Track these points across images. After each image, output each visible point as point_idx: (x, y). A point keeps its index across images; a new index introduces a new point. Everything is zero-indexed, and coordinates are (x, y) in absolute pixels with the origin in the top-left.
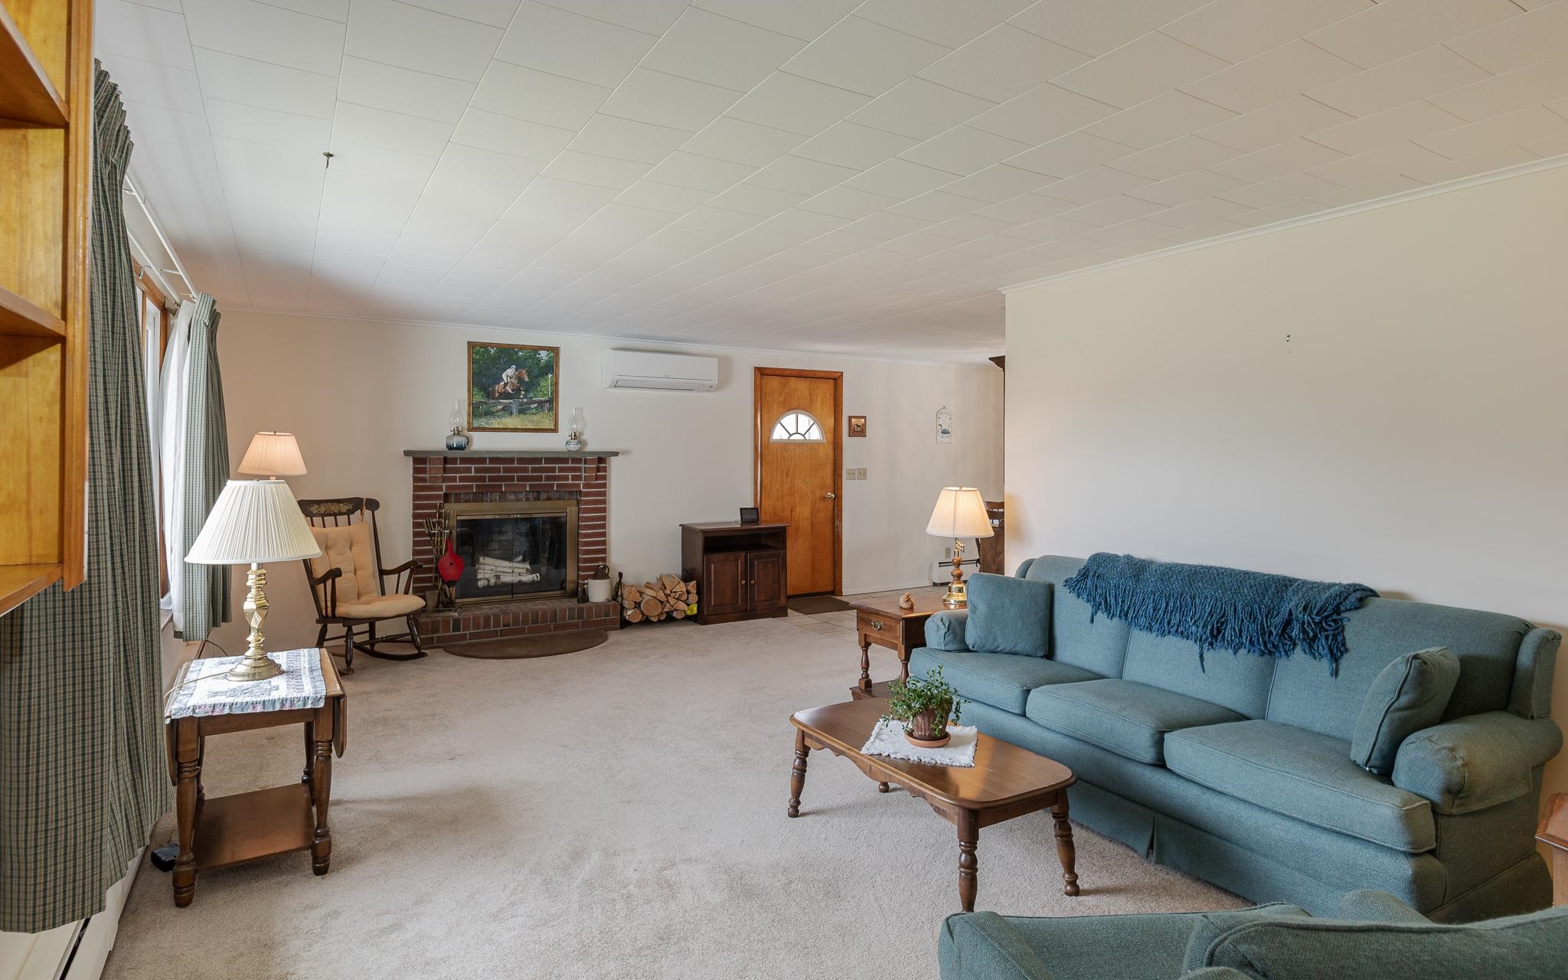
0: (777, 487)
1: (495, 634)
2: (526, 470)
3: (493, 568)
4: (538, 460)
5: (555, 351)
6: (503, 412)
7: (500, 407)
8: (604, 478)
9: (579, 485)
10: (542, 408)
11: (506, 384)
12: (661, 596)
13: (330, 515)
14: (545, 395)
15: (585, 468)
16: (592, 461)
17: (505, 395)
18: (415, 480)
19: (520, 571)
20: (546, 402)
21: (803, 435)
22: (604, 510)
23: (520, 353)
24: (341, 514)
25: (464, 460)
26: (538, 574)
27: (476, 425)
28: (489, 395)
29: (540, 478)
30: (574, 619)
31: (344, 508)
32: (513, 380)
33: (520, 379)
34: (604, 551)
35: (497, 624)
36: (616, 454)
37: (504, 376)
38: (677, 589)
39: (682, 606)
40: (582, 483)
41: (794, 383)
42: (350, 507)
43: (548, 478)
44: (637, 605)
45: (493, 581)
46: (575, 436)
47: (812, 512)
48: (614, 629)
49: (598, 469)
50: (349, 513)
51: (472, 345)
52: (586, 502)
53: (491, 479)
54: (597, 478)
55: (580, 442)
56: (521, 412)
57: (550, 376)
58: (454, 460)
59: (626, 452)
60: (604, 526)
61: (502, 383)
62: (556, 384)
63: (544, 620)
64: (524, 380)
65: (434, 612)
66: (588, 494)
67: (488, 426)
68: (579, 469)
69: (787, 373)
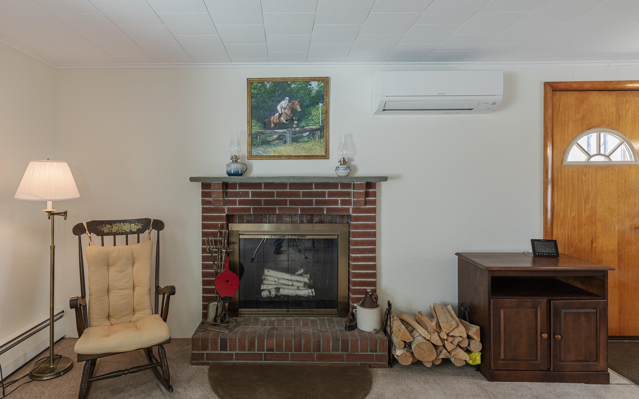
0: (573, 215)
1: (259, 356)
2: (297, 195)
3: (276, 280)
4: (308, 185)
5: (325, 81)
6: (277, 141)
7: (275, 137)
8: (374, 203)
9: (348, 210)
10: (313, 135)
11: (280, 115)
12: (435, 339)
13: (122, 234)
14: (316, 123)
15: (354, 192)
16: (360, 186)
17: (280, 125)
18: (204, 202)
19: (299, 284)
20: (317, 130)
21: (608, 157)
22: (374, 235)
23: (293, 86)
24: (132, 233)
25: (243, 185)
26: (313, 290)
27: (254, 153)
28: (266, 125)
29: (310, 203)
30: (338, 350)
31: (134, 227)
32: (286, 111)
33: (293, 110)
34: (374, 276)
35: (261, 348)
36: (385, 179)
37: (279, 108)
38: (456, 333)
39: (462, 355)
40: (351, 207)
41: (594, 97)
42: (140, 226)
43: (318, 203)
44: (408, 345)
45: (273, 293)
46: (344, 162)
47: (619, 244)
48: (381, 367)
49: (367, 194)
50: (139, 232)
51: (250, 82)
52: (356, 227)
53: (266, 203)
54: (366, 203)
55: (349, 168)
56: (295, 140)
57: (321, 105)
58: (234, 185)
59: (396, 177)
60: (373, 251)
61: (277, 114)
62: (326, 113)
63: (307, 349)
64: (296, 111)
65: (212, 325)
66: (357, 219)
67: (264, 154)
68: (348, 194)
69: (587, 86)
